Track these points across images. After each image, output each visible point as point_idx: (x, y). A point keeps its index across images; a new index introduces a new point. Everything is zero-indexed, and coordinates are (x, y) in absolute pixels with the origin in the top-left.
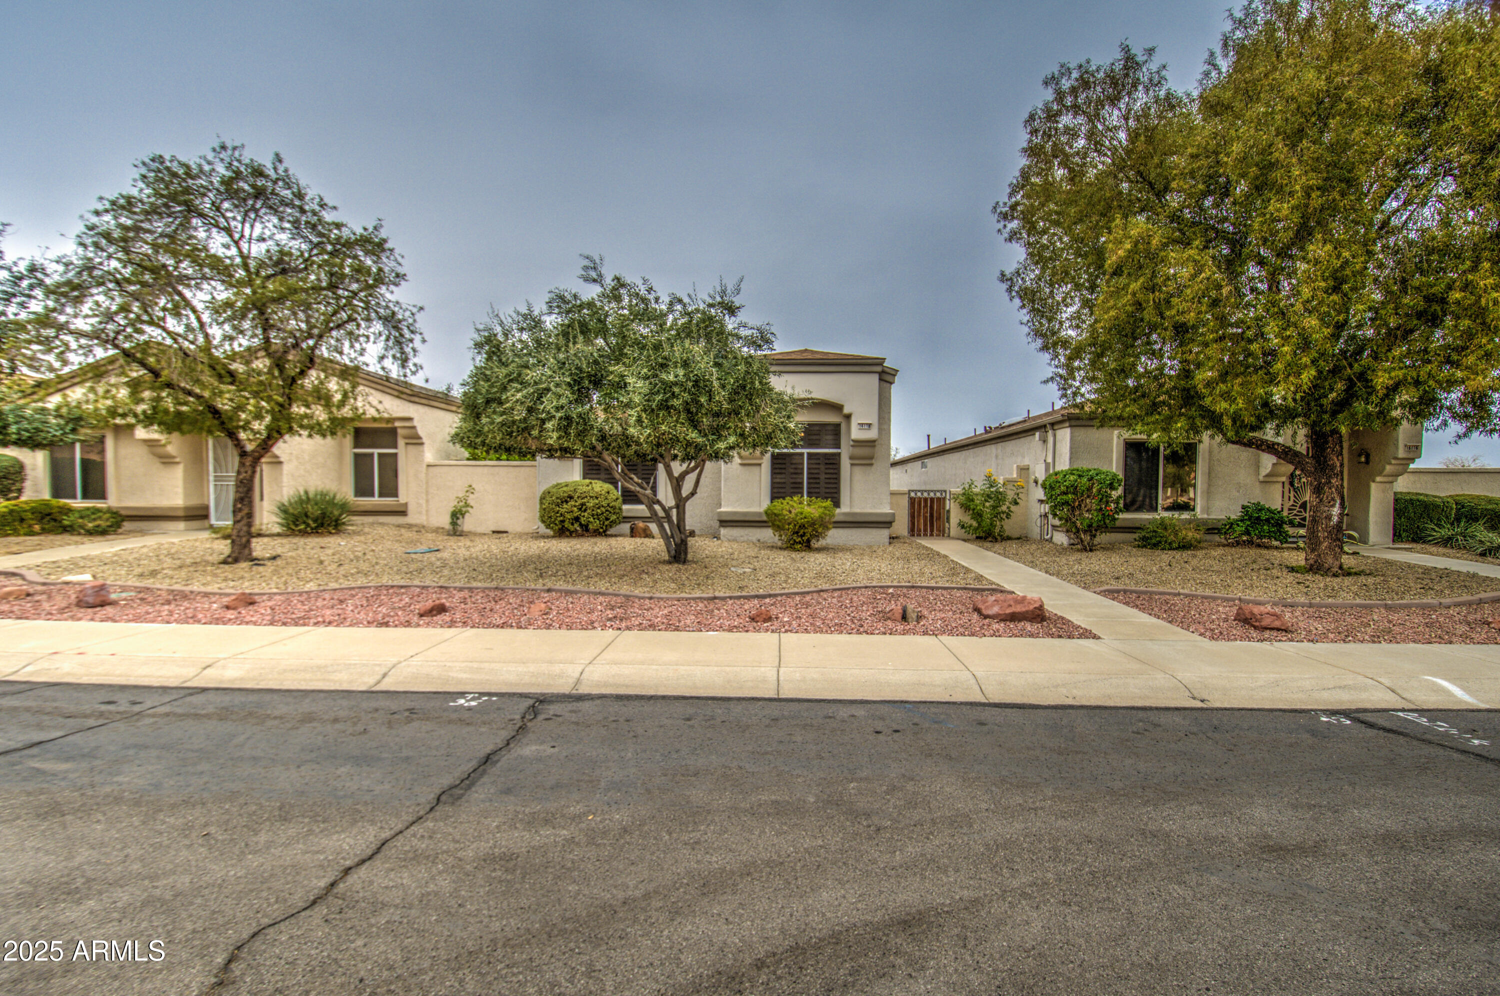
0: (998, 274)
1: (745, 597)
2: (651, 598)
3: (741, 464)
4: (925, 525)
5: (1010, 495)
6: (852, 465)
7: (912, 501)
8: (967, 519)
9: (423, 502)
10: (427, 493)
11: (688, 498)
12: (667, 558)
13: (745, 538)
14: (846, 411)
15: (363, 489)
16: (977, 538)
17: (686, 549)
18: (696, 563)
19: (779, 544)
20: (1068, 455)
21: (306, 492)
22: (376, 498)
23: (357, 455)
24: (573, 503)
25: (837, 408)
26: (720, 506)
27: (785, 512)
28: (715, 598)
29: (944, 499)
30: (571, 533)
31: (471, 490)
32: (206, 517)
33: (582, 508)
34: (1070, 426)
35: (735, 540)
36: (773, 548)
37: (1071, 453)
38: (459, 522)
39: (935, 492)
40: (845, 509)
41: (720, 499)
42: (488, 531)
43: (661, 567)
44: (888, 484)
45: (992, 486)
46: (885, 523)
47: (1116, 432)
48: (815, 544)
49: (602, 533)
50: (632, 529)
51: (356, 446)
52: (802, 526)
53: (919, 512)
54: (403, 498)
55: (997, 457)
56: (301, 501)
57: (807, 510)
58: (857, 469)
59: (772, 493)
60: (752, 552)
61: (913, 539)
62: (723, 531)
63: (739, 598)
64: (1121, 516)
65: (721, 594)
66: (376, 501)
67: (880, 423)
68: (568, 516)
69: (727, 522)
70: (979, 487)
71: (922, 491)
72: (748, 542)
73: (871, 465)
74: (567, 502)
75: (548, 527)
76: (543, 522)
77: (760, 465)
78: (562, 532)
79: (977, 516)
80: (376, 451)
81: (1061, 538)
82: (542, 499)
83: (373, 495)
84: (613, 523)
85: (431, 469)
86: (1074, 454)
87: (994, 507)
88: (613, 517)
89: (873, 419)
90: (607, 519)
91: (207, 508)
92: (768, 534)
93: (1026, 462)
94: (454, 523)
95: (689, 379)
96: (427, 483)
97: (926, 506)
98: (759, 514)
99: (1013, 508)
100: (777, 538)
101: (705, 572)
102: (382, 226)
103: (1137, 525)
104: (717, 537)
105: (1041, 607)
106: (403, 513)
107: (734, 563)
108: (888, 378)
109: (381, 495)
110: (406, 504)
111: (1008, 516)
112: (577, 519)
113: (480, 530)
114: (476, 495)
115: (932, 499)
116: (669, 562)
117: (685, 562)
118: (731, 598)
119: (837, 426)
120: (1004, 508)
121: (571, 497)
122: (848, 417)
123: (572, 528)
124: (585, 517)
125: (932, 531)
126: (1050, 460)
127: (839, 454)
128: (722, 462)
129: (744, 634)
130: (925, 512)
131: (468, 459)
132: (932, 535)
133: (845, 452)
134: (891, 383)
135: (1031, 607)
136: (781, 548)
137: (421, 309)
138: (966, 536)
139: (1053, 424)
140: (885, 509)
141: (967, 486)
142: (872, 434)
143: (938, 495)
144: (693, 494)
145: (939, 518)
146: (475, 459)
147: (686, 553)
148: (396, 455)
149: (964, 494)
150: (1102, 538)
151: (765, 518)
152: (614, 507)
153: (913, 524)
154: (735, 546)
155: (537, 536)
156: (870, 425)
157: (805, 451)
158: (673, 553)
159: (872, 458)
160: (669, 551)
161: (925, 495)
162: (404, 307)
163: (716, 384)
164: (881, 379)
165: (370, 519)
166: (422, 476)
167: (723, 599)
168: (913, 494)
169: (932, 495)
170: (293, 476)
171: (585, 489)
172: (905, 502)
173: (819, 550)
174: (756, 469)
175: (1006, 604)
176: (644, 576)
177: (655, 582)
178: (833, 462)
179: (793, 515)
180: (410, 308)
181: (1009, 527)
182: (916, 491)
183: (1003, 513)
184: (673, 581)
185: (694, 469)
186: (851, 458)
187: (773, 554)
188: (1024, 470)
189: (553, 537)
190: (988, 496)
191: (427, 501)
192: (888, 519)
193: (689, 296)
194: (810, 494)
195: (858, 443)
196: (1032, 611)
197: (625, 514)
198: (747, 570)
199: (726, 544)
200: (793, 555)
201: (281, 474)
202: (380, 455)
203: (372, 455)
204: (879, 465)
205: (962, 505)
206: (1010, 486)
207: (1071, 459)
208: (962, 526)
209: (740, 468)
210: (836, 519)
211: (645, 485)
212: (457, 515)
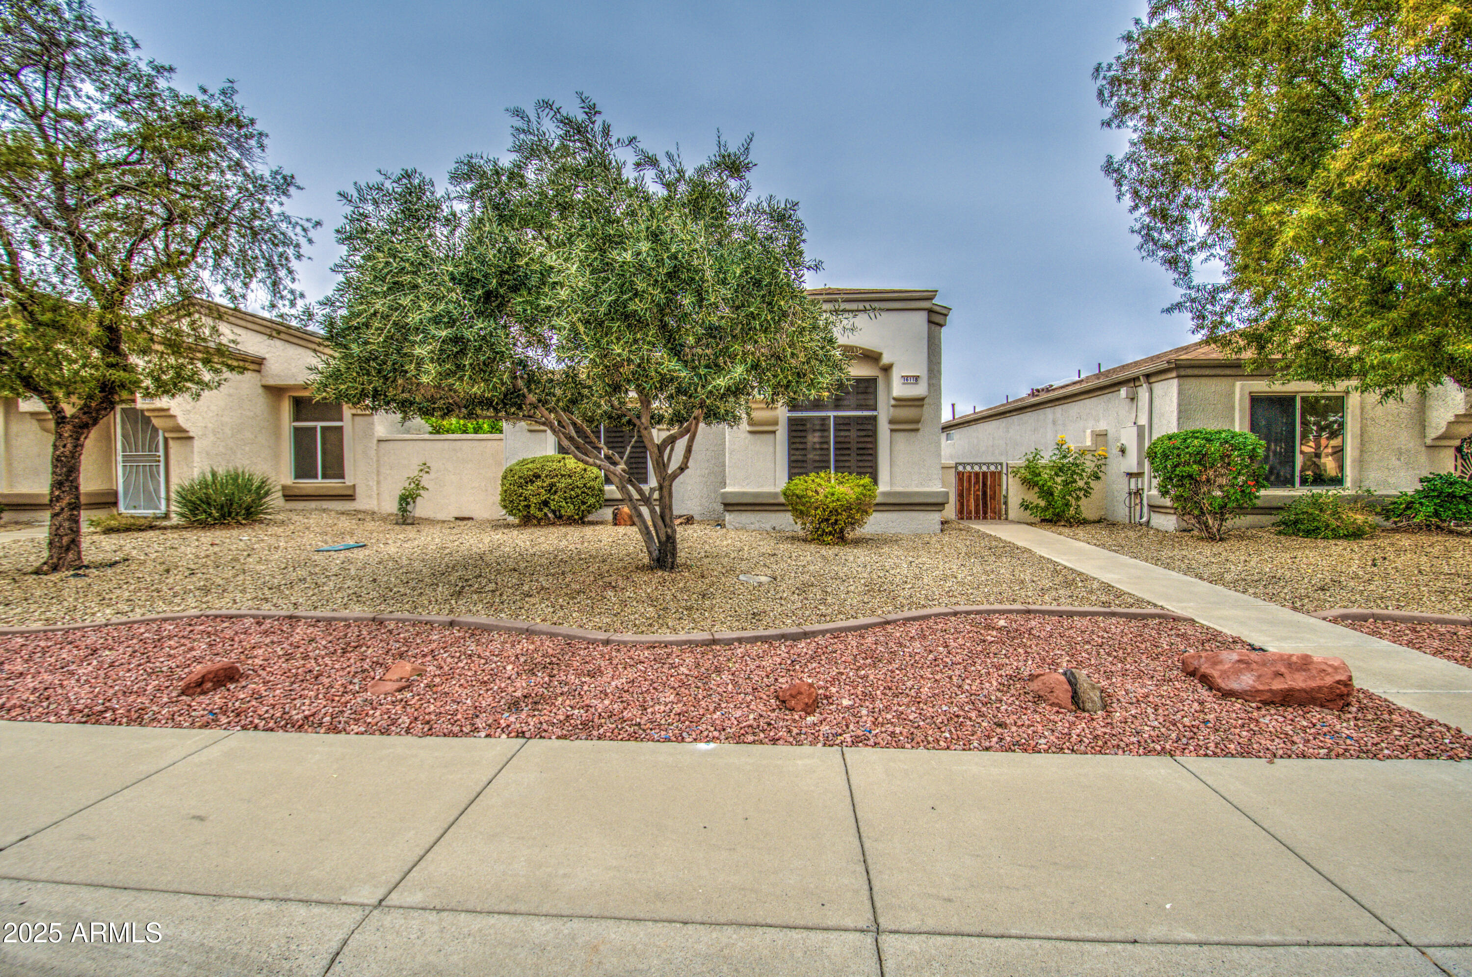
0: (1103, 161)
1: (764, 639)
2: (607, 642)
3: (751, 432)
4: (977, 505)
5: (1089, 465)
6: (892, 430)
7: (960, 476)
8: (1033, 497)
9: (373, 484)
10: (378, 473)
11: (674, 476)
12: (646, 561)
13: (757, 526)
14: (886, 360)
15: (304, 469)
16: (1043, 521)
17: (674, 548)
18: (689, 568)
19: (801, 533)
20: (1175, 414)
21: (214, 474)
22: (320, 480)
23: (296, 429)
24: (539, 483)
25: (871, 357)
26: (724, 485)
27: (810, 493)
28: (714, 642)
29: (1000, 473)
30: (539, 521)
31: (425, 468)
32: (115, 504)
33: (551, 489)
34: (1178, 377)
35: (743, 528)
36: (794, 539)
37: (1180, 412)
38: (409, 508)
39: (988, 465)
40: (883, 487)
41: (724, 476)
42: (450, 517)
43: (636, 577)
44: (939, 455)
45: (1065, 457)
46: (936, 505)
47: (1238, 384)
48: (850, 535)
49: (580, 520)
50: (615, 515)
51: (297, 418)
52: (834, 512)
53: (969, 490)
54: (349, 481)
55: (1054, 422)
56: (204, 485)
57: (840, 489)
58: (899, 436)
59: (790, 467)
60: (767, 547)
61: (965, 523)
62: (728, 517)
63: (754, 640)
64: (1262, 492)
65: (726, 634)
66: (318, 483)
67: (929, 378)
68: (534, 500)
69: (733, 505)
70: (1047, 457)
71: (972, 465)
72: (760, 531)
73: (917, 430)
74: (532, 482)
75: (511, 513)
76: (505, 507)
77: (774, 432)
78: (527, 521)
79: (1047, 493)
80: (320, 424)
81: (1167, 523)
82: (505, 478)
83: (316, 477)
84: (591, 509)
85: (383, 444)
86: (1183, 413)
87: (1066, 483)
88: (592, 501)
89: (922, 371)
90: (584, 503)
91: (116, 493)
92: (786, 521)
93: (1102, 426)
94: (403, 510)
95: (660, 262)
96: (378, 461)
97: (977, 482)
98: (775, 495)
99: (1093, 484)
100: (798, 527)
101: (701, 586)
102: (234, 91)
103: (1274, 504)
104: (721, 525)
105: (1347, 683)
106: (350, 497)
107: (744, 566)
108: (937, 318)
109: (324, 477)
110: (354, 487)
111: (1087, 494)
112: (546, 503)
113: (440, 516)
114: (433, 475)
115: (985, 474)
116: (651, 569)
117: (672, 568)
118: (740, 640)
119: (873, 381)
120: (1081, 484)
121: (537, 476)
122: (887, 369)
123: (540, 515)
124: (556, 500)
125: (985, 513)
126: (1143, 421)
127: (875, 418)
128: (724, 426)
129: (768, 748)
130: (975, 491)
131: (431, 433)
132: (985, 518)
133: (884, 414)
134: (941, 326)
135: (1329, 681)
136: (805, 540)
137: (318, 224)
138: (1032, 519)
139: (1148, 376)
140: (936, 487)
141: (1031, 457)
142: (920, 390)
143: (992, 468)
144: (682, 469)
145: (993, 497)
146: (438, 432)
147: (674, 555)
148: (341, 428)
149: (1027, 467)
150: (1233, 522)
151: (782, 500)
152: (592, 488)
153: (962, 504)
154: (744, 536)
155: (497, 525)
156: (917, 378)
157: (832, 414)
158: (656, 554)
159: (918, 421)
160: (650, 553)
161: (976, 468)
162: (293, 221)
163: (709, 274)
164: (930, 322)
165: (313, 505)
166: (373, 453)
167: (729, 642)
168: (960, 468)
169: (984, 468)
170: (208, 454)
171: (555, 465)
172: (952, 478)
173: (857, 542)
174: (771, 436)
175: (1268, 671)
176: (610, 593)
177: (624, 603)
178: (869, 427)
179: (821, 497)
180: (304, 223)
181: (1088, 508)
182: (964, 465)
183: (1080, 489)
184: (652, 600)
185: (682, 435)
186: (891, 422)
187: (796, 549)
188: (1101, 436)
189: (519, 526)
190: (1060, 469)
191: (378, 483)
192: (940, 500)
193: (669, 156)
194: (837, 469)
195: (901, 402)
196: (1331, 688)
197: (607, 497)
198: (763, 579)
199: (732, 534)
200: (825, 551)
201: (192, 452)
202: (323, 428)
203: (315, 428)
204: (927, 430)
205: (1024, 481)
206: (1089, 457)
207: (1179, 418)
208: (1025, 506)
209: (749, 436)
210: (879, 500)
211: (617, 457)
212: (407, 499)
